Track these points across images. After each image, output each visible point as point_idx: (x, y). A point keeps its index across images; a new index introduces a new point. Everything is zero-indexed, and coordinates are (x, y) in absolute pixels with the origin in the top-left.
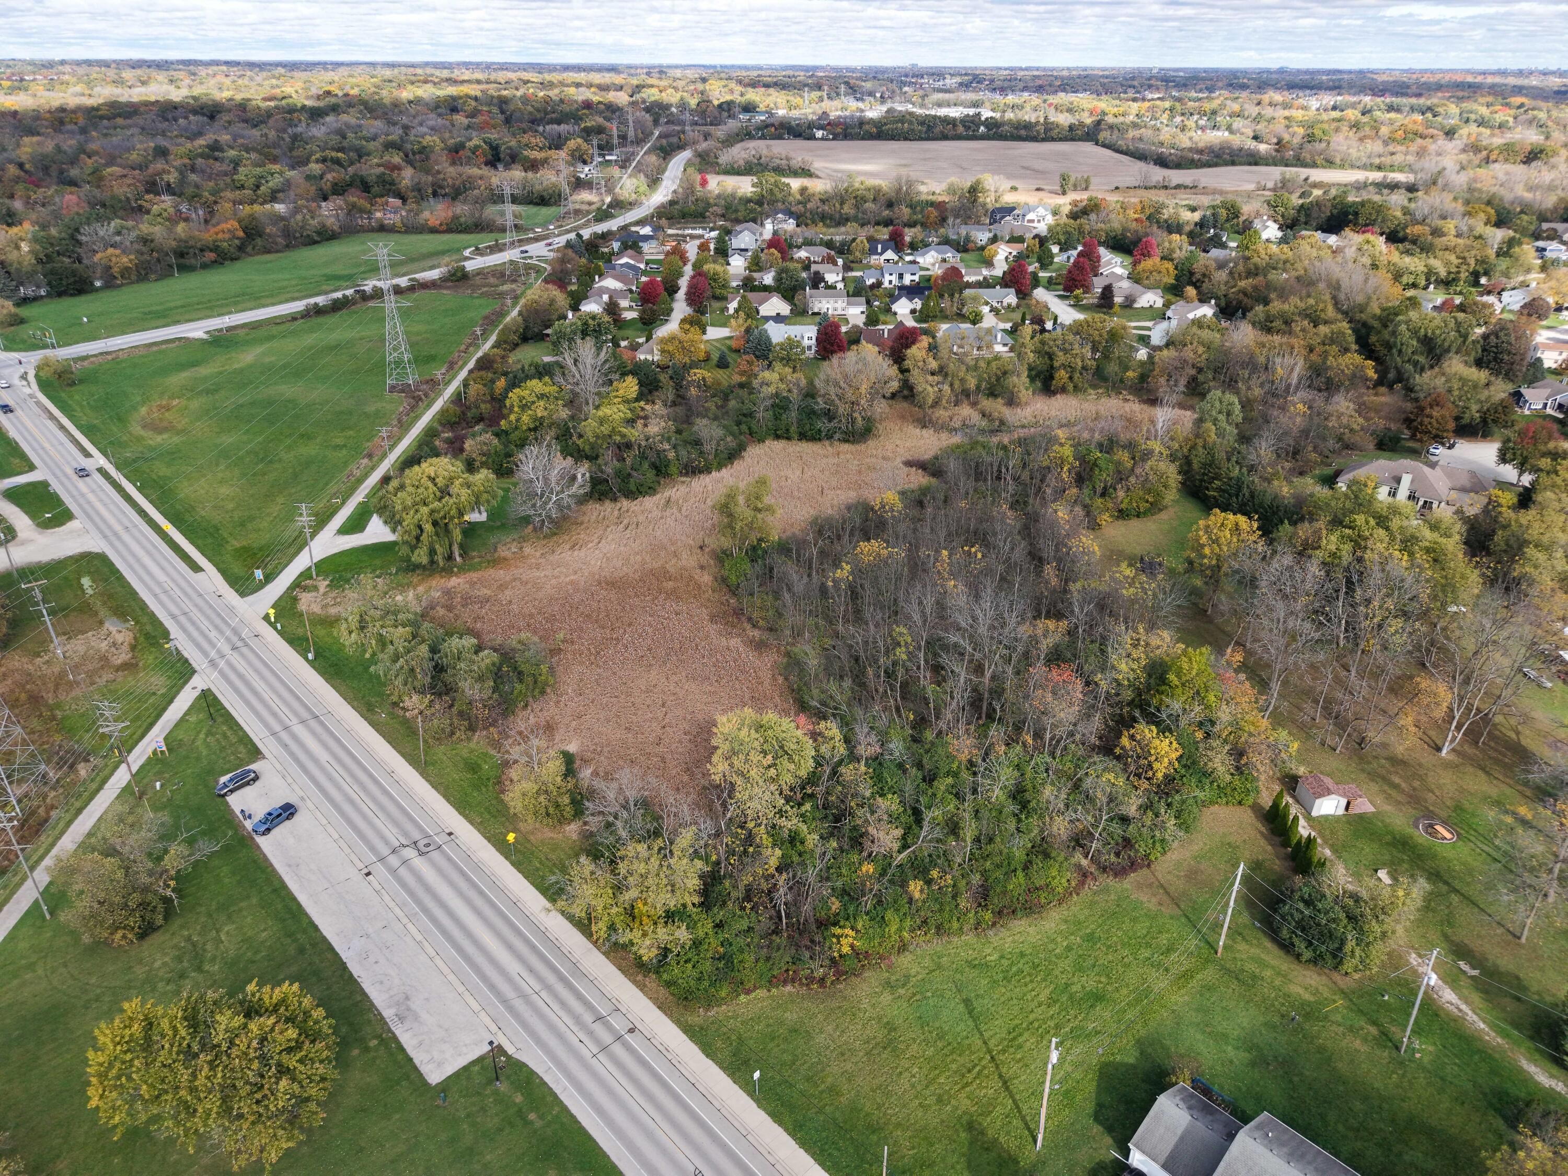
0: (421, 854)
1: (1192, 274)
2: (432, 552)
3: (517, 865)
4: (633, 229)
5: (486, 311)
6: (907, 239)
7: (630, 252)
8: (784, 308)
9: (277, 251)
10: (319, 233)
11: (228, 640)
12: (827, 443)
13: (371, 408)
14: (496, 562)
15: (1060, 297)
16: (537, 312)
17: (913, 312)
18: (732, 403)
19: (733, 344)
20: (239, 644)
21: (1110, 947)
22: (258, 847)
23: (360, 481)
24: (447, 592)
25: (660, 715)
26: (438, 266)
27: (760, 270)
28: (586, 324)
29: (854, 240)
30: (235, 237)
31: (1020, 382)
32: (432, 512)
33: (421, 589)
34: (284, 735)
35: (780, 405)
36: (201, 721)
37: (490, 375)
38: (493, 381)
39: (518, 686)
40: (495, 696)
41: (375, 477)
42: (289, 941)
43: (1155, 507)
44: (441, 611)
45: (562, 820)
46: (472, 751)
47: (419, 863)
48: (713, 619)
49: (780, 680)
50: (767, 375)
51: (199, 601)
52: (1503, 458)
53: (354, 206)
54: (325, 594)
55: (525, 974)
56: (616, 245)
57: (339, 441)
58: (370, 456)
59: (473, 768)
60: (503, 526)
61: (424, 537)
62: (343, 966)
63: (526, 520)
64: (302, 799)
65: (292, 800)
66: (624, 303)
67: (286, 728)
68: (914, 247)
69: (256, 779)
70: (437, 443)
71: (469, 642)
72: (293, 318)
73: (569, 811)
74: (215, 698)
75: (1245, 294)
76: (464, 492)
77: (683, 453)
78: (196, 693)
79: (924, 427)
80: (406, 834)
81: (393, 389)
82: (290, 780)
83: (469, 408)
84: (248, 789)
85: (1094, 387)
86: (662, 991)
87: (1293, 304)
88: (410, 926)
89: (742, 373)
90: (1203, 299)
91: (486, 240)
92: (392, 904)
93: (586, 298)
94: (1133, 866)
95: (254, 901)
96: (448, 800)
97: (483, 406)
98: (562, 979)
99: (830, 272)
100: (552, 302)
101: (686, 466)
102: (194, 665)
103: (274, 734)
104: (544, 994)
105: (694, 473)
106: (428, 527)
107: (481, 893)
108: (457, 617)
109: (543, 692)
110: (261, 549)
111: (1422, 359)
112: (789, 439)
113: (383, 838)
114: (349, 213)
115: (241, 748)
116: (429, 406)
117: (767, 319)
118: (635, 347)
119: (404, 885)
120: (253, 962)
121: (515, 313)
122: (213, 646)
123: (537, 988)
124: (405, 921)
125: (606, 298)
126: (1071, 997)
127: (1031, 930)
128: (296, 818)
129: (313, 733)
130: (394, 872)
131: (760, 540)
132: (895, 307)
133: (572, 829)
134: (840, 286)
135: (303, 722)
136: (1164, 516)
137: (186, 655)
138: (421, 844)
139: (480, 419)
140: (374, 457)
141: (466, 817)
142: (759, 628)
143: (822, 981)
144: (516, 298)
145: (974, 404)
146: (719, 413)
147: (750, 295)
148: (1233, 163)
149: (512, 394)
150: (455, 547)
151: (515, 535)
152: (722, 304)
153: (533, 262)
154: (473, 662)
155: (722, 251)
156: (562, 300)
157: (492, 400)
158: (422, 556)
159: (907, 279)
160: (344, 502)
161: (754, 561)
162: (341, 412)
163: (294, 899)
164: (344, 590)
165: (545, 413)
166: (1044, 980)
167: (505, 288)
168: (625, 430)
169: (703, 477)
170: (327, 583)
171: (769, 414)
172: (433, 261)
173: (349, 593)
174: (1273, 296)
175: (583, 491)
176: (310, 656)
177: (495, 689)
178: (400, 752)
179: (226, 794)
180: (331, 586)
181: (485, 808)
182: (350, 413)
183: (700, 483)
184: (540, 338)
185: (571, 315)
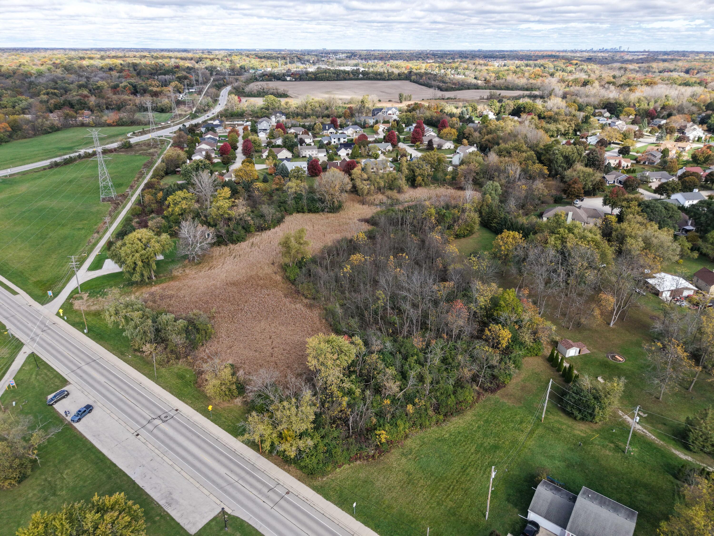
0: (164, 422)
1: (464, 134)
2: (142, 275)
3: (214, 421)
4: (209, 122)
5: (145, 161)
6: (339, 123)
7: (211, 132)
8: (289, 155)
9: (29, 138)
10: (51, 128)
11: (39, 327)
12: (321, 213)
13: (94, 209)
14: (173, 278)
15: (411, 146)
16: (172, 161)
17: (348, 154)
18: (275, 198)
19: (268, 171)
20: (45, 328)
21: (496, 424)
22: (75, 428)
23: (95, 245)
24: (152, 294)
25: (269, 342)
26: (116, 142)
27: (274, 138)
28: (198, 165)
29: (315, 124)
30: (6, 131)
31: (402, 182)
32: (141, 255)
33: (137, 294)
34: (79, 371)
35: (298, 197)
36: (31, 369)
37: (154, 191)
38: (155, 194)
39: (198, 336)
40: (188, 341)
41: (103, 242)
42: (101, 473)
43: (471, 232)
44: (150, 304)
45: (233, 397)
46: (179, 369)
47: (163, 426)
48: (286, 296)
49: (324, 321)
50: (290, 184)
51: (19, 309)
52: (605, 203)
53: (67, 115)
54: (87, 300)
55: (229, 473)
56: (203, 130)
57: (80, 226)
58: (98, 232)
59: (181, 377)
60: (173, 261)
61: (137, 269)
62: (134, 482)
63: (185, 257)
64: (95, 402)
65: (90, 403)
66: (213, 155)
67: (79, 368)
68: (342, 127)
69: (68, 394)
70: (133, 224)
71: (171, 316)
72: (44, 169)
73: (236, 392)
74: (37, 356)
75: (489, 141)
76: (157, 246)
77: (257, 221)
78: (26, 356)
79: (363, 204)
80: (153, 413)
81: (104, 200)
82: (86, 393)
83: (146, 207)
84: (64, 400)
85: (433, 183)
86: (299, 472)
87: (509, 145)
88: (165, 458)
89: (277, 184)
90: (471, 144)
92: (153, 448)
93: (194, 153)
94: (498, 387)
95: (79, 456)
96: (172, 394)
97: (153, 205)
98: (248, 473)
99: (307, 138)
100: (179, 155)
101: (258, 227)
102: (23, 341)
103: (73, 371)
104: (240, 482)
105: (262, 230)
106: (140, 263)
107: (199, 437)
108: (159, 306)
109: (210, 338)
110: (48, 281)
111: (565, 165)
112: (303, 212)
113: (142, 416)
114: (65, 118)
115: (57, 380)
116: (124, 207)
117: (282, 160)
118: (222, 175)
119: (158, 438)
120: (85, 487)
121: (160, 161)
122: (32, 331)
123: (237, 479)
124: (162, 455)
125: (204, 153)
126: (485, 448)
127: (461, 421)
128: (93, 412)
129: (95, 369)
130: (151, 432)
131: (303, 258)
132: (339, 153)
133: (238, 401)
134: (313, 144)
135: (88, 364)
136: (474, 236)
137: (17, 336)
138: (163, 417)
139: (152, 212)
140: (100, 233)
141: (183, 401)
142: (309, 299)
143: (373, 456)
144: (159, 155)
145: (383, 193)
146: (270, 202)
147: (273, 149)
148: (469, 89)
149: (168, 199)
150: (152, 272)
151: (180, 265)
152: (260, 154)
153: (163, 138)
154: (174, 326)
155: (255, 131)
156: (183, 155)
157: (157, 202)
158: (136, 277)
159: (342, 141)
160: (88, 255)
161: (300, 268)
162: (79, 212)
163: (100, 452)
164: (97, 297)
165: (187, 206)
166: (472, 443)
167: (152, 150)
168: (229, 212)
169: (267, 232)
170: (87, 294)
171: (293, 202)
172: (114, 140)
173: (100, 299)
174: (501, 141)
175: (213, 241)
176: (85, 331)
177: (187, 338)
178: (142, 373)
179: (53, 404)
180: (90, 296)
181: (192, 396)
182: (84, 213)
183: (266, 235)
184: (174, 172)
185: (188, 161)
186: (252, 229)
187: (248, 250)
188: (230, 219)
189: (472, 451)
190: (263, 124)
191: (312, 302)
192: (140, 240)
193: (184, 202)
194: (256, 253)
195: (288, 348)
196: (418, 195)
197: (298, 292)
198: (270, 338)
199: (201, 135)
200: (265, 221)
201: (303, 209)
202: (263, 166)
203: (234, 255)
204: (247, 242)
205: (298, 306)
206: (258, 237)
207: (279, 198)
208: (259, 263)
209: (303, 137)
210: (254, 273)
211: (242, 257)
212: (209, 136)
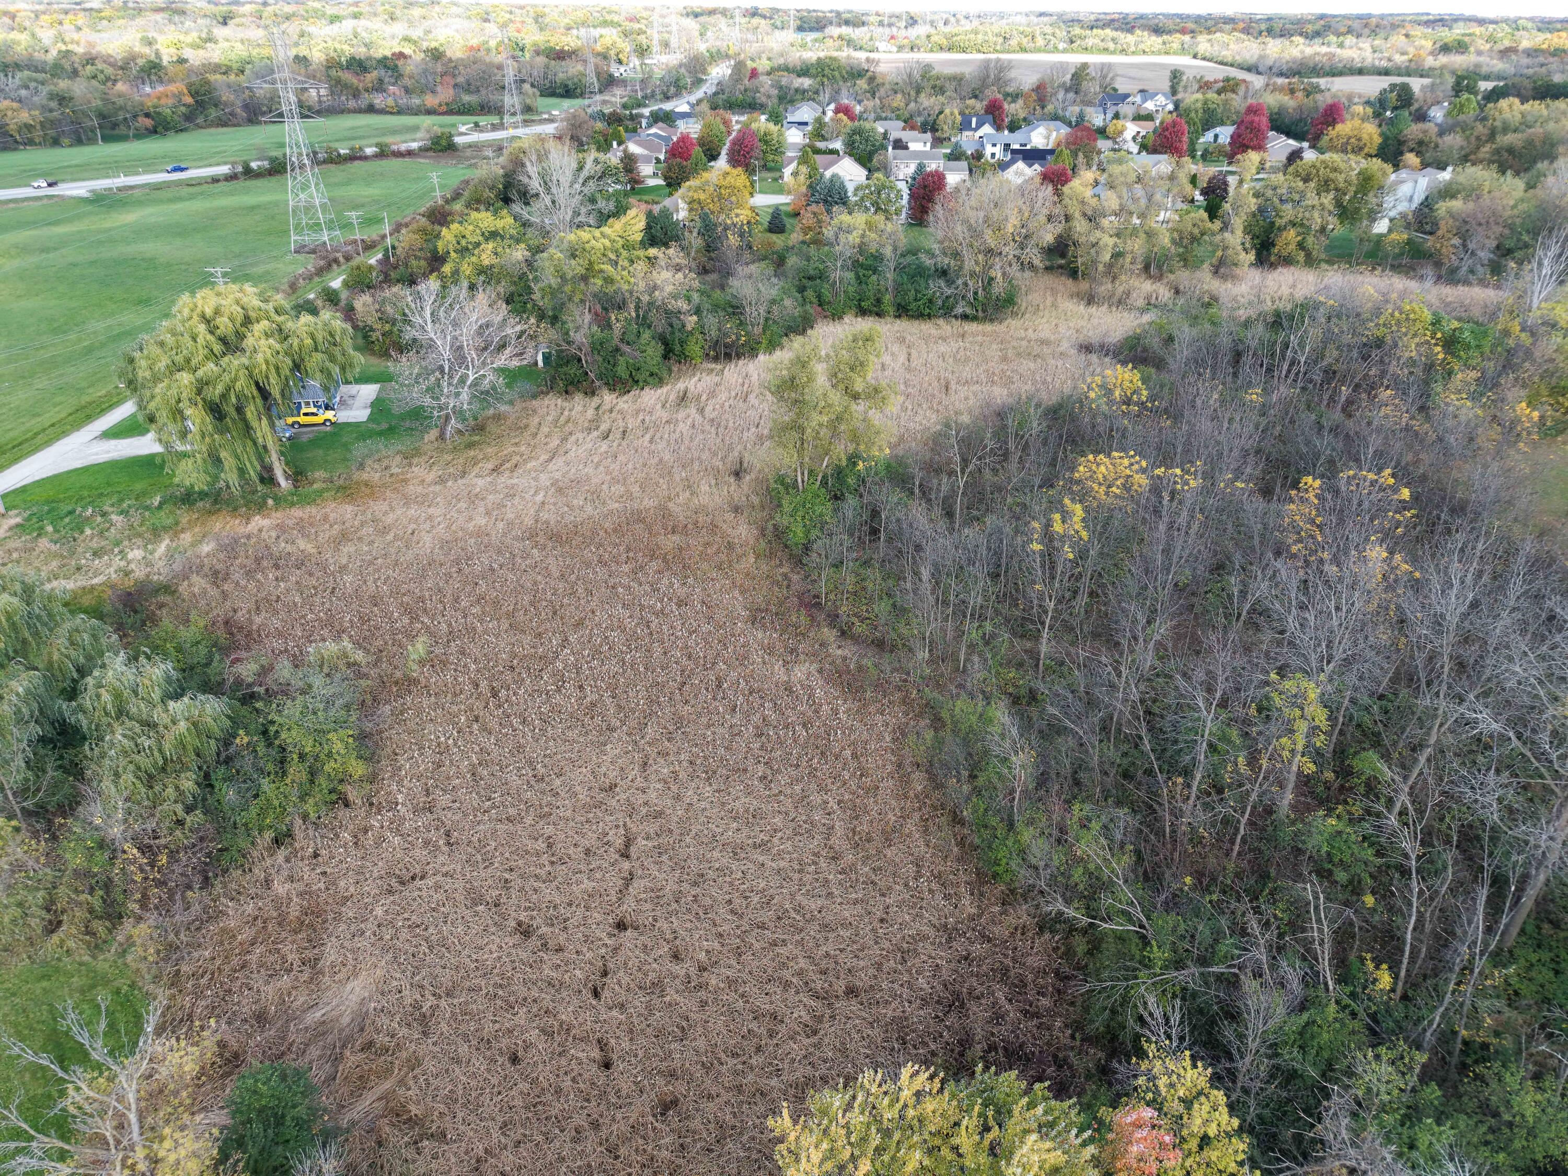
1: (1403, 142)
5: (469, 177)
6: (1007, 116)
7: (660, 124)
9: (236, 125)
12: (941, 322)
14: (350, 491)
19: (789, 208)
24: (231, 546)
27: (824, 138)
29: (941, 113)
30: (181, 104)
33: (186, 537)
35: (867, 264)
48: (756, 616)
50: (846, 221)
56: (645, 122)
60: (393, 434)
68: (1016, 125)
72: (215, 180)
77: (711, 321)
79: (1091, 303)
81: (302, 248)
83: (394, 267)
85: (1330, 262)
89: (806, 230)
90: (1435, 165)
91: (491, 121)
97: (414, 263)
99: (916, 141)
101: (715, 345)
105: (728, 357)
131: (853, 459)
132: (1008, 174)
142: (856, 639)
145: (1158, 278)
147: (813, 159)
161: (839, 498)
169: (745, 363)
183: (738, 372)
186: (694, 348)
187: (661, 414)
188: (613, 300)
190: (801, 113)
191: (869, 660)
192: (209, 322)
194: (684, 429)
196: (1285, 291)
197: (812, 604)
199: (635, 129)
200: (741, 324)
201: (879, 301)
202: (779, 199)
203: (605, 427)
205: (800, 673)
206: (707, 377)
207: (804, 265)
208: (686, 464)
209: (905, 135)
210: (655, 502)
211: (629, 438)
212: (652, 131)
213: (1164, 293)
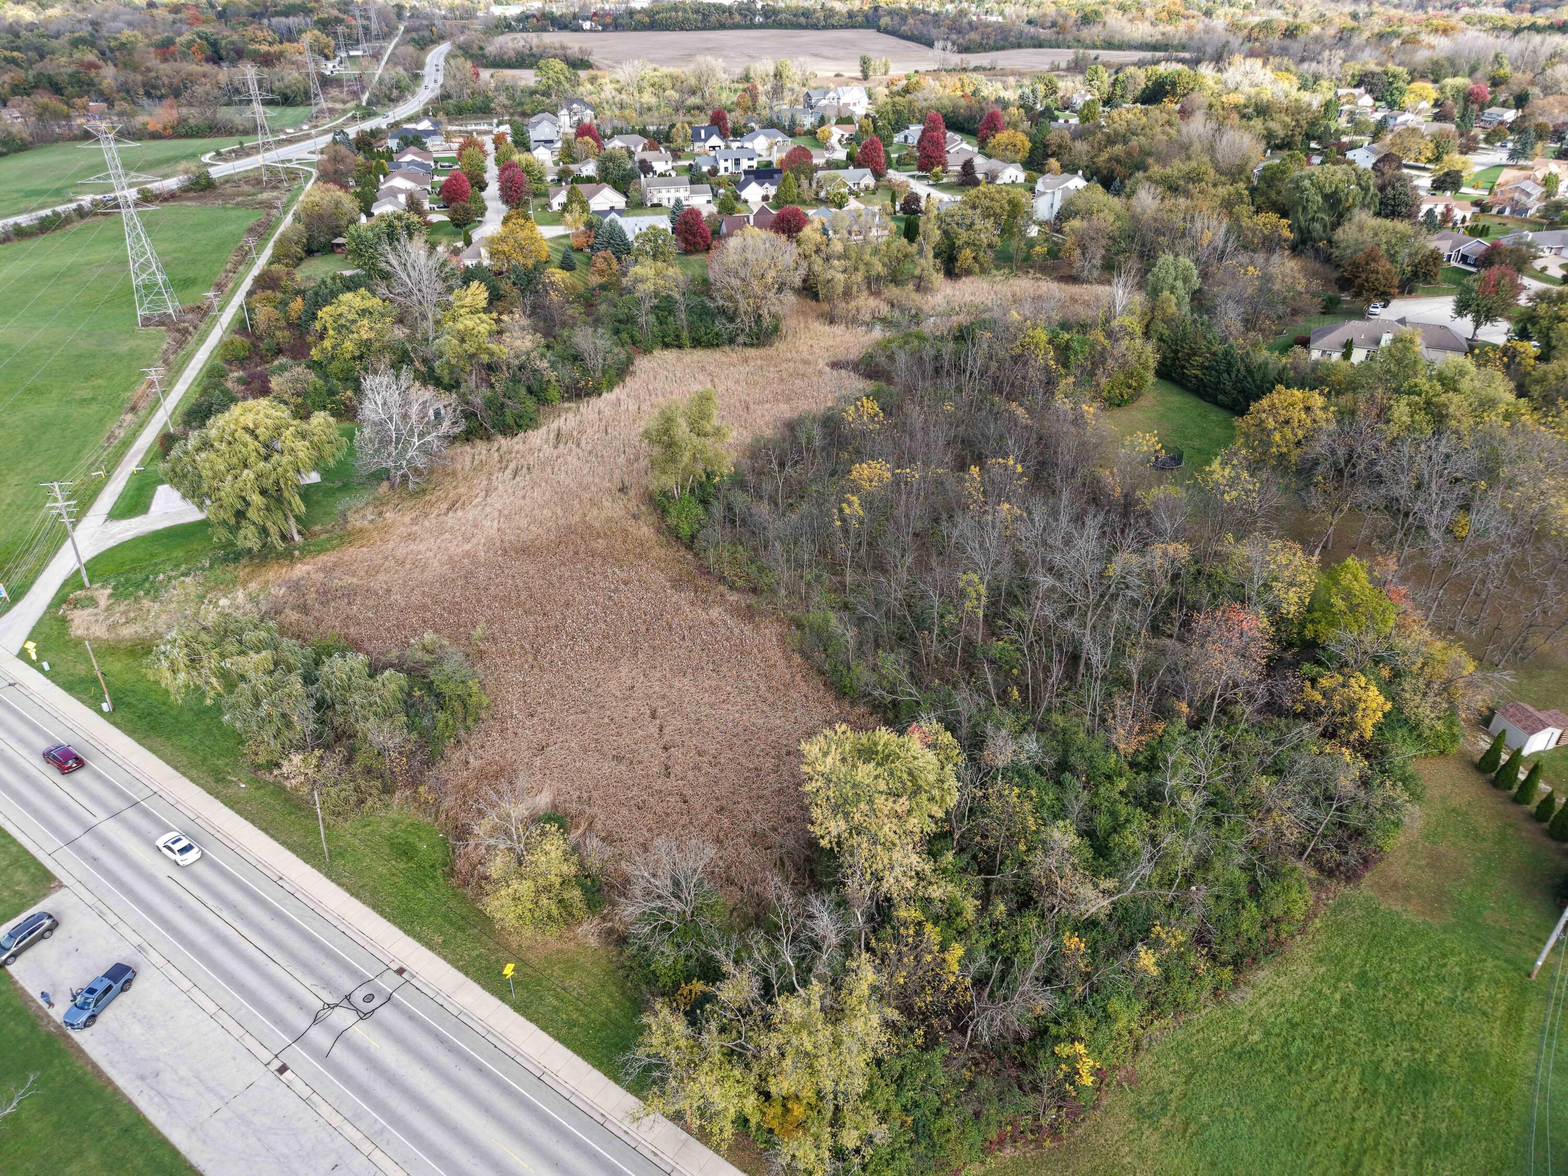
0: (364, 1016)
1: (1046, 146)
2: (264, 531)
3: (521, 1008)
4: (405, 126)
5: (251, 222)
6: (730, 125)
7: (412, 148)
8: (619, 201)
12: (727, 349)
13: (123, 348)
14: (352, 537)
15: (920, 178)
16: (321, 217)
17: (765, 198)
18: (603, 308)
19: (572, 242)
22: (80, 1051)
23: (127, 444)
24: (295, 586)
25: (654, 730)
26: (174, 174)
27: (575, 161)
28: (390, 225)
29: (673, 126)
31: (927, 263)
32: (259, 476)
33: (253, 586)
34: (87, 842)
35: (663, 307)
37: (279, 295)
38: (284, 303)
39: (441, 716)
40: (414, 736)
41: (148, 437)
43: (1137, 392)
44: (293, 616)
45: (568, 917)
46: (395, 823)
47: (362, 1032)
48: (677, 584)
50: (637, 271)
52: (1462, 308)
53: (45, 108)
54: (108, 609)
56: (393, 143)
57: (86, 394)
58: (133, 409)
59: (405, 851)
60: (346, 487)
61: (250, 514)
63: (381, 475)
64: (140, 948)
65: (122, 954)
66: (427, 206)
67: (89, 830)
68: (738, 133)
69: (55, 925)
70: (229, 385)
71: (358, 661)
73: (579, 906)
75: (1118, 161)
76: (301, 446)
77: (564, 372)
79: (832, 322)
80: (328, 984)
81: (147, 321)
82: (113, 919)
83: (260, 338)
84: (43, 945)
85: (998, 268)
88: (377, 1156)
89: (601, 273)
90: (1070, 169)
91: (228, 145)
92: (336, 1120)
93: (376, 200)
94: (1365, 861)
95: (92, 1158)
96: (382, 913)
97: (279, 334)
99: (659, 160)
100: (338, 204)
101: (568, 389)
103: (70, 842)
105: (579, 396)
106: (255, 498)
107: (480, 1070)
108: (319, 621)
109: (477, 720)
111: (1329, 217)
112: (680, 347)
113: (291, 997)
114: (40, 117)
115: (19, 875)
116: (202, 340)
117: (604, 213)
118: (456, 252)
119: (347, 1079)
121: (289, 218)
124: (367, 1147)
125: (402, 198)
128: (137, 986)
129: (136, 831)
130: (325, 1057)
131: (710, 474)
132: (745, 194)
133: (588, 929)
134: (674, 174)
135: (115, 815)
136: (1142, 402)
138: (358, 997)
139: (279, 351)
140: (141, 411)
141: (418, 938)
142: (738, 590)
144: (286, 207)
145: (876, 294)
146: (590, 319)
147: (581, 188)
149: (320, 314)
150: (292, 521)
151: (367, 497)
152: (543, 201)
153: (293, 165)
154: (370, 690)
155: (523, 144)
156: (348, 202)
157: (290, 325)
158: (249, 538)
159: (745, 164)
160: (109, 474)
161: (704, 502)
162: (80, 356)
163: (164, 1142)
164: (137, 599)
165: (372, 335)
166: (1341, 1061)
167: (266, 196)
168: (493, 347)
169: (594, 400)
170: (109, 591)
171: (652, 318)
172: (166, 169)
173: (146, 603)
174: (1150, 161)
175: (457, 430)
176: (106, 707)
177: (411, 727)
178: (284, 843)
179: (5, 962)
180: (116, 595)
181: (445, 917)
182: (93, 356)
183: (591, 409)
184: (331, 249)
185: (363, 219)
186: (554, 393)
187: (548, 450)
188: (491, 368)
189: (1354, 1091)
190: (541, 129)
191: (752, 600)
192: (252, 433)
193: (366, 322)
194: (573, 461)
195: (712, 748)
196: (968, 298)
197: (705, 571)
198: (653, 716)
199: (389, 155)
200: (585, 371)
201: (678, 337)
202: (559, 230)
203: (512, 466)
204: (544, 429)
205: (715, 613)
206: (570, 415)
207: (612, 310)
208: (587, 488)
209: (648, 156)
210: (577, 518)
211: (535, 472)
212: (409, 158)
213: (885, 309)
